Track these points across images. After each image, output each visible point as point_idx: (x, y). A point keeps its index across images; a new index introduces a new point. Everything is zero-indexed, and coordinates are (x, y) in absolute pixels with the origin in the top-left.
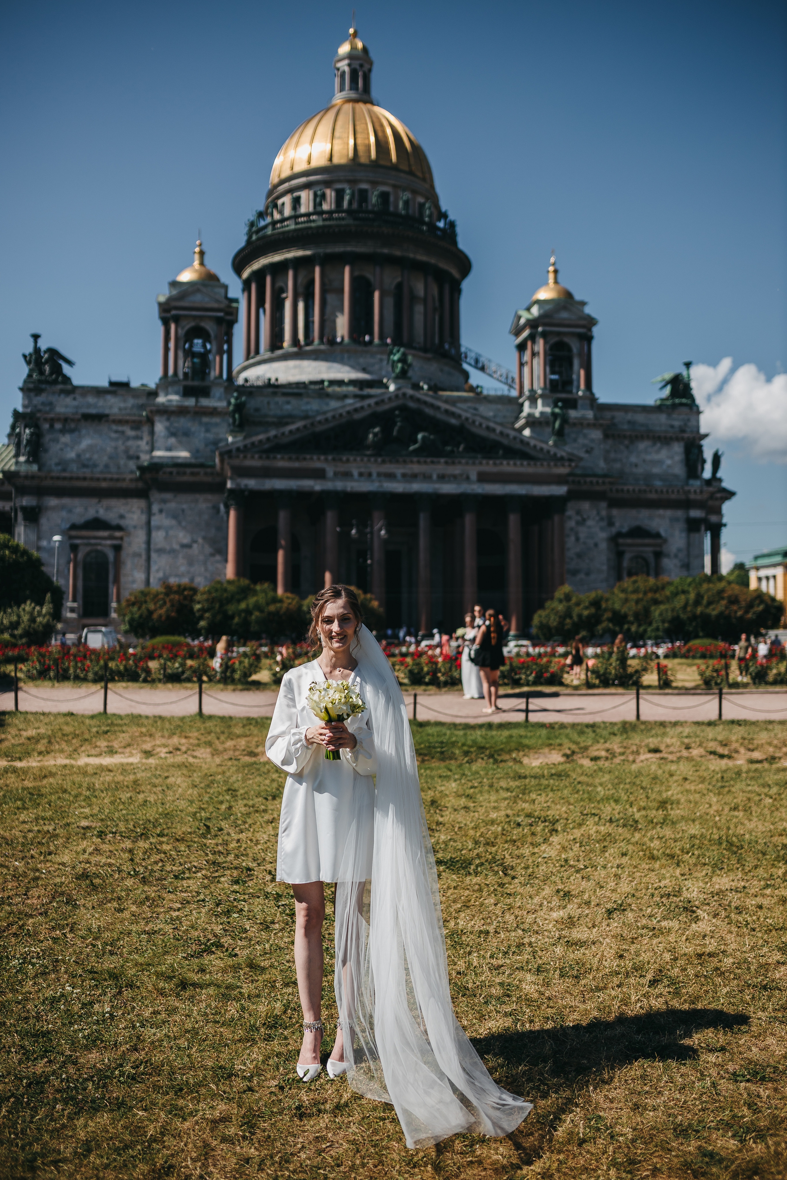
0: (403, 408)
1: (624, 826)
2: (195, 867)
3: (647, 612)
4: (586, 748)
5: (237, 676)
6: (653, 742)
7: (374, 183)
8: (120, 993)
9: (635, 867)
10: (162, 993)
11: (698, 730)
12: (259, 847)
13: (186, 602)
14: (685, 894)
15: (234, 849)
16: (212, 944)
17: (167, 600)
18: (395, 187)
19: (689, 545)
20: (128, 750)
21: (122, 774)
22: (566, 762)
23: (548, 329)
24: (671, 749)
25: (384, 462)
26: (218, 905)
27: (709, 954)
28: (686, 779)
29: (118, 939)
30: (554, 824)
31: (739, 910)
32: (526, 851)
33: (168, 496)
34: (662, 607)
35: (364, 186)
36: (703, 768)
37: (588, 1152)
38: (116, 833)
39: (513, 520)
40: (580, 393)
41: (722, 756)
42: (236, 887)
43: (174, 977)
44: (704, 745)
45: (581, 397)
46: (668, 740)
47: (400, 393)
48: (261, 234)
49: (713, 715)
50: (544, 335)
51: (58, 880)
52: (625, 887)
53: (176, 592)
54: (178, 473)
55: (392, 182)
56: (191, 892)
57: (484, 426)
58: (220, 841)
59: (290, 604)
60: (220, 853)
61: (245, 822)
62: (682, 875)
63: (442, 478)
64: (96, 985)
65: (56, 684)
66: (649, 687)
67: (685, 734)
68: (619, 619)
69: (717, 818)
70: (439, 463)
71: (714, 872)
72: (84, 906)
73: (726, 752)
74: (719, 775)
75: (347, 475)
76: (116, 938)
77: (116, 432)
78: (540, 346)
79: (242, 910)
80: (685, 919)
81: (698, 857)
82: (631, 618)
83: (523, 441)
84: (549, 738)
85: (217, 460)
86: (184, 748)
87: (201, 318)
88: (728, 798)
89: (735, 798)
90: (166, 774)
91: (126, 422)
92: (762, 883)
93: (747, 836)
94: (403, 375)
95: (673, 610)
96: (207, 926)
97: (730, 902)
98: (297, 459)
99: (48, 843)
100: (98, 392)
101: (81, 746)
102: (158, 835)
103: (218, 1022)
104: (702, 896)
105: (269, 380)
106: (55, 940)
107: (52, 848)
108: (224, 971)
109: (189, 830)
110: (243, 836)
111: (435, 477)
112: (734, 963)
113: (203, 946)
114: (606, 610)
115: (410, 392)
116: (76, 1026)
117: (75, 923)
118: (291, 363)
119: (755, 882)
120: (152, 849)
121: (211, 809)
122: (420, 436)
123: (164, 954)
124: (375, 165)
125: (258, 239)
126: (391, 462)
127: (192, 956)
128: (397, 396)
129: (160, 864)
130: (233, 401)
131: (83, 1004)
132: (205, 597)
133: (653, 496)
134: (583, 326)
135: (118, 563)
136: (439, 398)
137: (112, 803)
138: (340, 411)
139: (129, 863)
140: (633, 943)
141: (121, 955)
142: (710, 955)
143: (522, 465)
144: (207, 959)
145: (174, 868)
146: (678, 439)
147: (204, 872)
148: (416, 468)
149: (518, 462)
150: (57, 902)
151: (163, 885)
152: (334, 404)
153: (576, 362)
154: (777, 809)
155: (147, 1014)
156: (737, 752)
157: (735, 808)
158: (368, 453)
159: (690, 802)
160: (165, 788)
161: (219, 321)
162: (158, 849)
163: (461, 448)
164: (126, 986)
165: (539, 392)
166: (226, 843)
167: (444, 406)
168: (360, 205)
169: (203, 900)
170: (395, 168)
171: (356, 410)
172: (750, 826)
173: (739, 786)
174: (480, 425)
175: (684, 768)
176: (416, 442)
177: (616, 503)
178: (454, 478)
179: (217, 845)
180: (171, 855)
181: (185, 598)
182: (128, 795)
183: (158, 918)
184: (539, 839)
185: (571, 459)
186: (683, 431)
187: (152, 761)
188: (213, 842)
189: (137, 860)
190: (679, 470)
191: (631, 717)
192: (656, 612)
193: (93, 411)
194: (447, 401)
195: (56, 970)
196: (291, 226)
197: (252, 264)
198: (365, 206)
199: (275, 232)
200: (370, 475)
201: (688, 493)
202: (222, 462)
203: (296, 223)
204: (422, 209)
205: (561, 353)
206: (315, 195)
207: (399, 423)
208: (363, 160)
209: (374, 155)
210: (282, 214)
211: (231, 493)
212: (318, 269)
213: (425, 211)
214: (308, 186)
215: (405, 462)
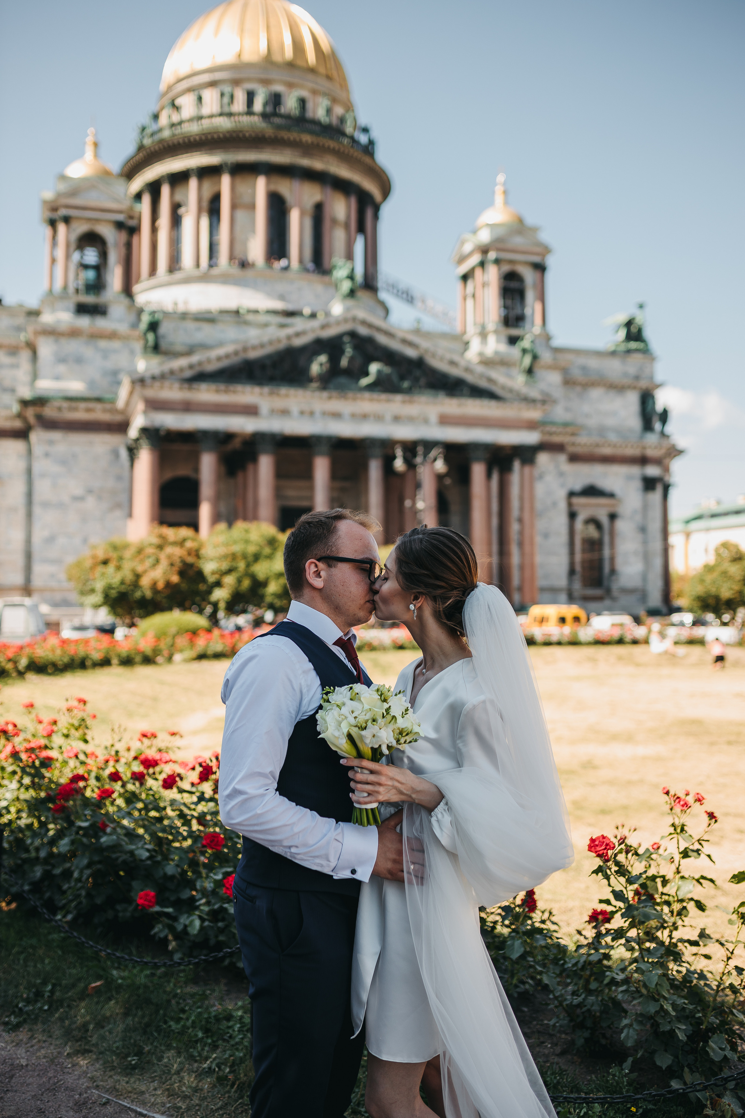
0: (353, 334)
7: (290, 85)
17: (163, 557)
18: (314, 92)
19: (645, 506)
23: (500, 255)
25: (330, 398)
33: (56, 435)
35: (278, 88)
39: (478, 471)
40: (537, 329)
45: (537, 335)
47: (349, 315)
48: (157, 137)
50: (497, 262)
54: (69, 408)
55: (310, 85)
63: (397, 419)
70: (394, 401)
75: (285, 413)
78: (492, 274)
87: (97, 220)
94: (351, 294)
98: (226, 392)
111: (388, 417)
115: (360, 314)
122: (374, 368)
124: (291, 65)
125: (152, 144)
126: (338, 398)
128: (346, 320)
130: (145, 317)
133: (607, 451)
134: (538, 254)
146: (635, 388)
148: (367, 407)
153: (530, 295)
158: (315, 385)
161: (119, 225)
163: (421, 383)
165: (491, 327)
167: (400, 334)
168: (275, 109)
170: (312, 70)
171: (297, 334)
174: (441, 358)
176: (367, 374)
177: (573, 458)
178: (411, 420)
185: (544, 401)
186: (637, 378)
190: (635, 422)
196: (193, 129)
197: (144, 172)
198: (279, 110)
199: (174, 135)
200: (312, 414)
201: (644, 448)
202: (131, 393)
203: (198, 125)
204: (342, 120)
205: (514, 285)
206: (222, 95)
207: (349, 351)
208: (277, 58)
209: (289, 53)
210: (180, 115)
211: (144, 431)
212: (226, 181)
213: (346, 122)
214: (213, 84)
215: (355, 399)
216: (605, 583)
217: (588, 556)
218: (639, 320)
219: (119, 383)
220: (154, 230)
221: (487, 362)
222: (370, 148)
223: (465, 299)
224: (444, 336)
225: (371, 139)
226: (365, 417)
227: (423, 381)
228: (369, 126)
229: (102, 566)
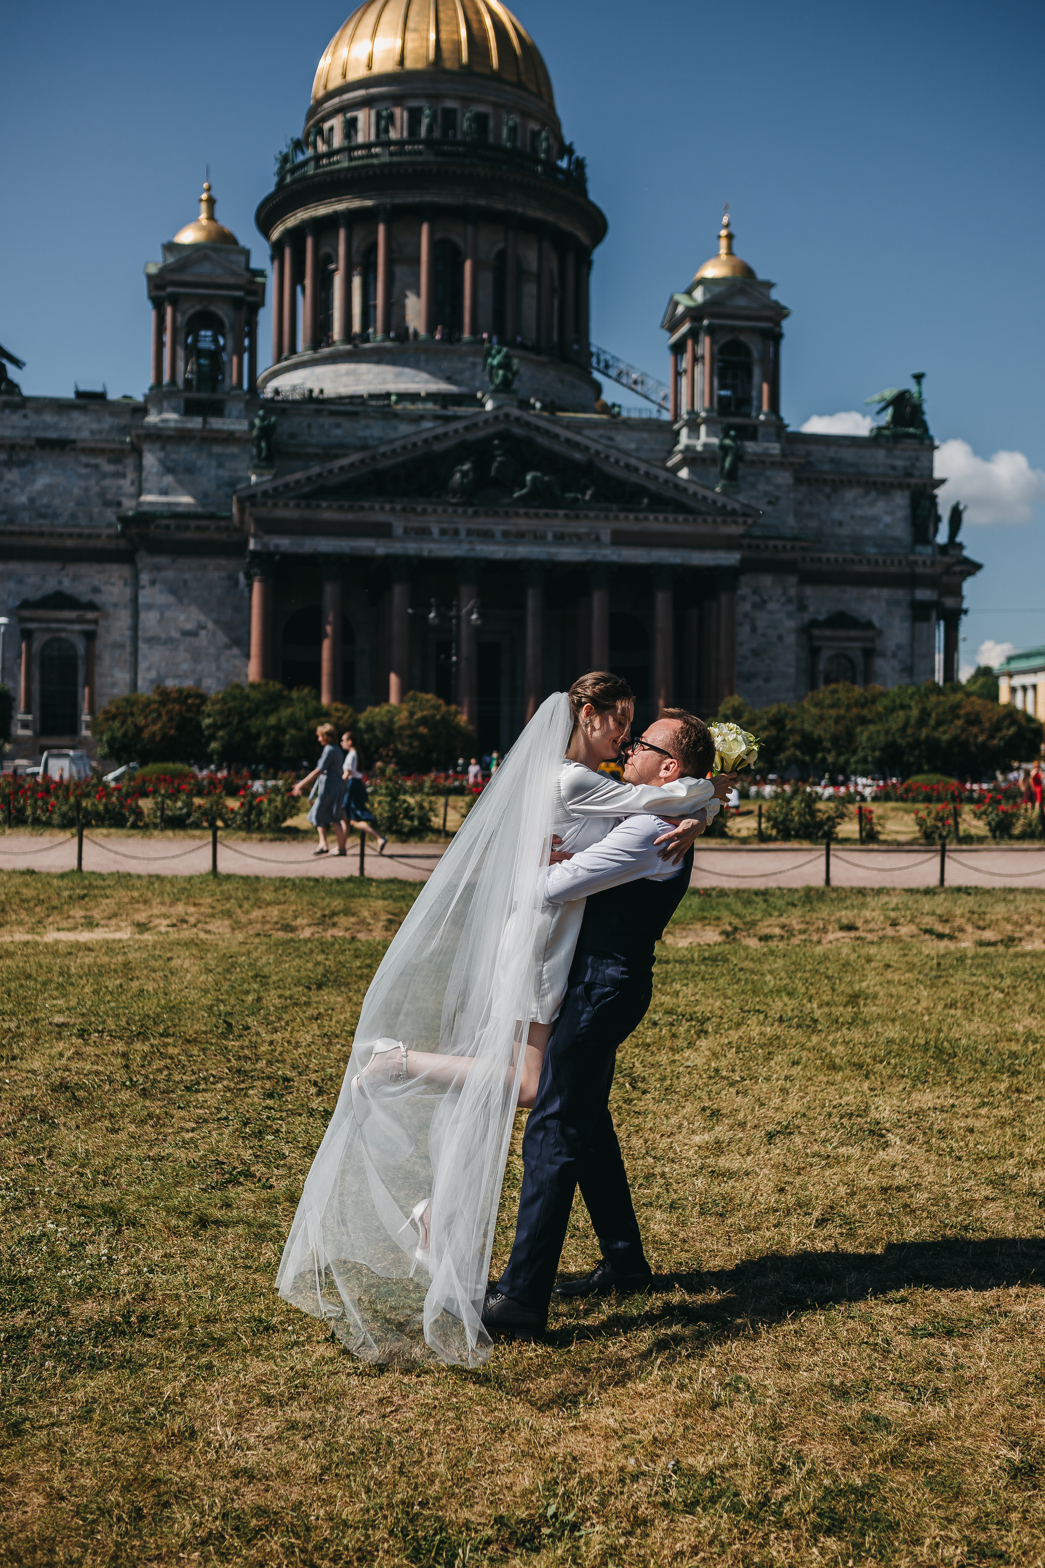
0: (505, 436)
1: (799, 1026)
2: (214, 1076)
3: (850, 736)
4: (754, 924)
5: (265, 820)
6: (846, 916)
7: (466, 100)
8: (119, 1232)
9: (810, 1079)
10: (174, 1232)
11: (910, 900)
12: (300, 1051)
13: (189, 715)
14: (874, 1114)
15: (266, 1054)
16: (239, 1173)
17: (163, 711)
18: (496, 105)
19: (913, 639)
20: (113, 922)
21: (106, 954)
22: (725, 943)
23: (717, 321)
24: (872, 926)
25: (476, 514)
26: (245, 1124)
27: (897, 1187)
28: (888, 966)
29: (114, 1167)
30: (702, 1024)
31: (943, 1134)
32: (663, 1058)
33: (163, 560)
34: (872, 728)
35: (450, 104)
36: (915, 951)
37: (722, 1416)
38: (103, 1032)
39: (662, 602)
41: (941, 936)
42: (269, 1102)
43: (190, 1213)
44: (917, 920)
45: (762, 423)
46: (868, 914)
47: (501, 413)
48: (298, 173)
49: (933, 881)
50: (711, 331)
51: (27, 1092)
52: (793, 1105)
53: (175, 701)
54: (178, 527)
55: (492, 98)
56: (209, 1107)
57: (622, 463)
58: (247, 1043)
59: (340, 718)
60: (246, 1058)
61: (280, 1019)
62: (871, 1090)
63: (561, 538)
64: (87, 1223)
65: (8, 831)
66: (846, 840)
67: (892, 906)
68: (810, 744)
69: (926, 1018)
70: (556, 516)
71: (914, 1086)
72: (65, 1124)
73: (947, 931)
74: (935, 961)
75: (423, 533)
76: (110, 1164)
77: (87, 466)
78: (705, 346)
79: (278, 1131)
80: (870, 1145)
81: (895, 1068)
82: (827, 744)
83: (678, 487)
84: (702, 910)
85: (235, 509)
86: (192, 920)
87: (210, 298)
88: (944, 992)
89: (953, 991)
90: (169, 955)
91: (102, 451)
92: (977, 1100)
93: (964, 1041)
94: (506, 387)
95: (887, 733)
96: (232, 1151)
97: (932, 1124)
98: (351, 509)
99: (10, 1044)
100: (59, 406)
101: (48, 916)
102: (162, 1035)
103: (250, 1267)
104: (895, 1116)
105: (311, 391)
106: (29, 1167)
107: (16, 1051)
108: (256, 1206)
109: (204, 1029)
110: (277, 1037)
111: (550, 537)
112: (930, 1199)
113: (227, 1176)
114: (792, 731)
115: (515, 412)
116: (64, 1271)
117: (54, 1147)
118: (343, 368)
119: (968, 1100)
120: (154, 1053)
121: (233, 1001)
122: (529, 477)
123: (176, 1186)
124: (467, 73)
125: (293, 182)
126: (486, 514)
127: (213, 1188)
128: (496, 418)
129: (165, 1073)
130: (257, 422)
131: (71, 1245)
132: (217, 707)
133: (864, 568)
134: (768, 319)
135: (91, 658)
136: (558, 422)
137: (96, 992)
138: (414, 439)
139: (122, 1071)
140: (799, 1174)
141: (119, 1185)
142: (899, 1189)
143: (676, 521)
144: (232, 1192)
145: (185, 1077)
146: (901, 487)
147: (225, 1083)
148: (523, 524)
149: (671, 517)
150: (28, 1120)
151: (171, 1099)
152: (405, 429)
153: (757, 372)
154: (1009, 1007)
155: (156, 1256)
156: (962, 930)
157: (953, 1005)
158: (454, 500)
159: (892, 996)
160: (167, 973)
161: (237, 303)
162: (161, 1053)
163: (588, 495)
164: (127, 1224)
165: (703, 414)
166: (254, 1046)
167: (564, 433)
168: (445, 133)
169: (226, 1119)
170: (496, 77)
171: (436, 438)
172: (969, 1027)
173: (961, 975)
174: (617, 461)
175: (888, 952)
176: (523, 485)
177: (808, 578)
178: (578, 539)
179: (242, 1048)
180: (179, 1061)
181: (189, 709)
182: (118, 982)
183: (165, 1140)
184: (680, 1043)
185: (748, 513)
186: (909, 474)
187: (147, 936)
188: (237, 1044)
189: (134, 1067)
190: (902, 531)
191: (819, 882)
192: (863, 735)
193: (53, 435)
194: (569, 425)
195: (32, 1204)
196: (344, 163)
197: (286, 218)
198: (452, 134)
199: (319, 171)
200: (456, 533)
201: (914, 564)
202: (242, 511)
203: (350, 159)
204: (533, 140)
205: (735, 357)
206: (379, 116)
207: (499, 457)
208: (449, 63)
209: (464, 56)
210: (328, 145)
211: (255, 556)
212: (381, 229)
213: (541, 144)
214: (368, 102)
215: (506, 515)
218: (915, 395)
221: (691, 460)
222: (578, 176)
224: (649, 424)
225: (579, 162)
228: (575, 144)
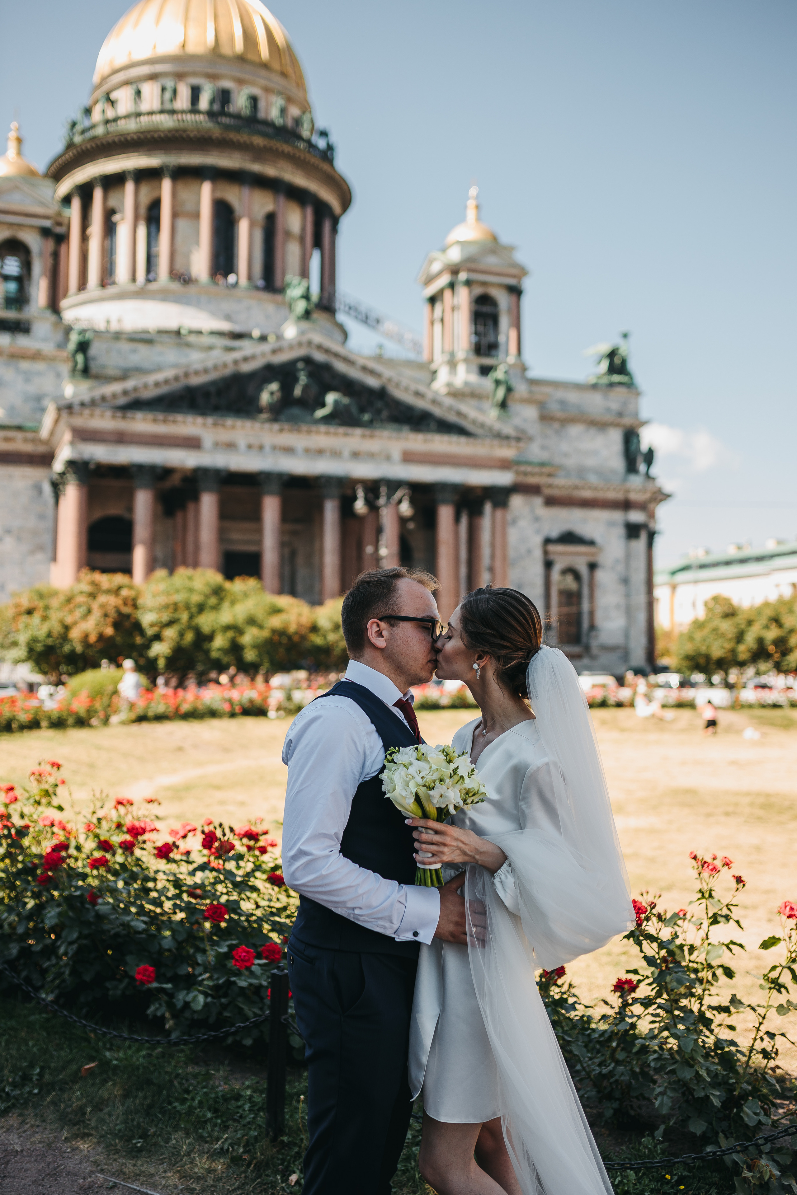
0: (308, 360)
7: (241, 82)
17: (95, 606)
18: (267, 90)
23: (471, 276)
25: (281, 430)
35: (227, 84)
39: (445, 514)
40: (511, 359)
47: (304, 339)
48: (88, 135)
50: (468, 283)
55: (263, 82)
57: (411, 390)
63: (356, 455)
70: (352, 435)
75: (231, 446)
78: (463, 297)
85: (49, 419)
87: (20, 226)
98: (165, 421)
111: (346, 453)
115: (315, 339)
122: (331, 398)
124: (241, 59)
125: (83, 142)
126: (290, 431)
128: (300, 344)
130: (74, 337)
133: (587, 494)
134: (514, 276)
146: (616, 425)
148: (323, 441)
152: (198, 355)
153: (504, 321)
158: (264, 416)
161: (45, 232)
163: (383, 416)
165: (461, 355)
167: (360, 361)
168: (223, 107)
170: (265, 66)
171: (246, 359)
176: (323, 405)
177: (550, 501)
178: (371, 456)
185: (518, 438)
186: (620, 414)
190: (618, 463)
196: (131, 126)
197: (74, 173)
198: (228, 108)
199: (108, 133)
200: (261, 448)
201: (628, 491)
202: (57, 421)
203: (137, 123)
204: (298, 122)
205: (486, 309)
206: (163, 89)
207: (303, 379)
208: (226, 50)
209: (239, 46)
210: (116, 111)
211: (71, 464)
212: (166, 185)
213: (302, 125)
214: (153, 77)
215: (309, 432)
216: (584, 639)
217: (565, 610)
218: (623, 351)
219: (43, 410)
220: (84, 238)
221: (455, 394)
222: (329, 153)
223: (432, 323)
224: (409, 364)
225: (330, 143)
226: (320, 452)
227: (385, 414)
228: (328, 130)
229: (26, 616)
